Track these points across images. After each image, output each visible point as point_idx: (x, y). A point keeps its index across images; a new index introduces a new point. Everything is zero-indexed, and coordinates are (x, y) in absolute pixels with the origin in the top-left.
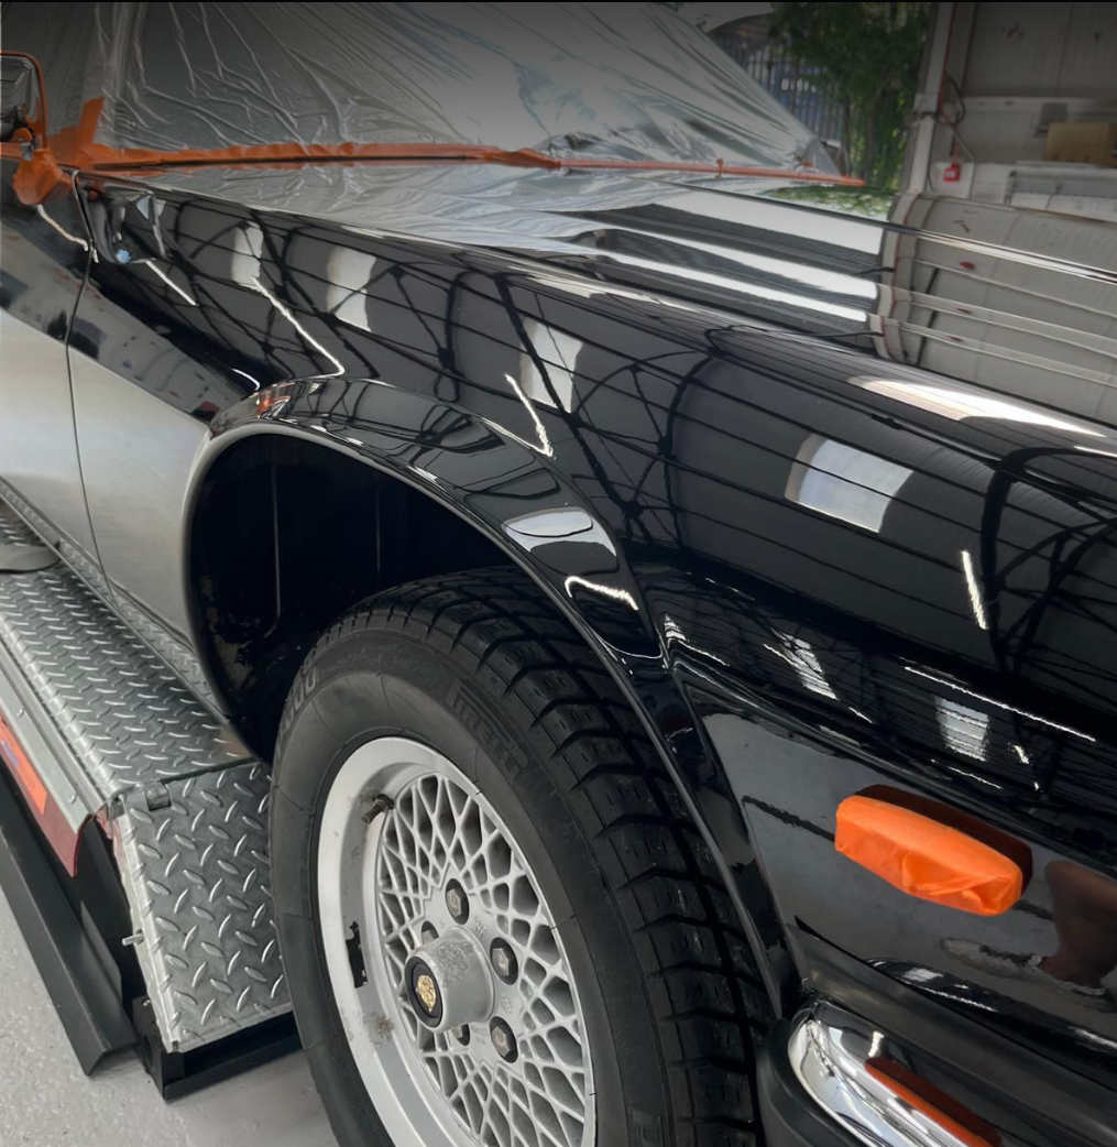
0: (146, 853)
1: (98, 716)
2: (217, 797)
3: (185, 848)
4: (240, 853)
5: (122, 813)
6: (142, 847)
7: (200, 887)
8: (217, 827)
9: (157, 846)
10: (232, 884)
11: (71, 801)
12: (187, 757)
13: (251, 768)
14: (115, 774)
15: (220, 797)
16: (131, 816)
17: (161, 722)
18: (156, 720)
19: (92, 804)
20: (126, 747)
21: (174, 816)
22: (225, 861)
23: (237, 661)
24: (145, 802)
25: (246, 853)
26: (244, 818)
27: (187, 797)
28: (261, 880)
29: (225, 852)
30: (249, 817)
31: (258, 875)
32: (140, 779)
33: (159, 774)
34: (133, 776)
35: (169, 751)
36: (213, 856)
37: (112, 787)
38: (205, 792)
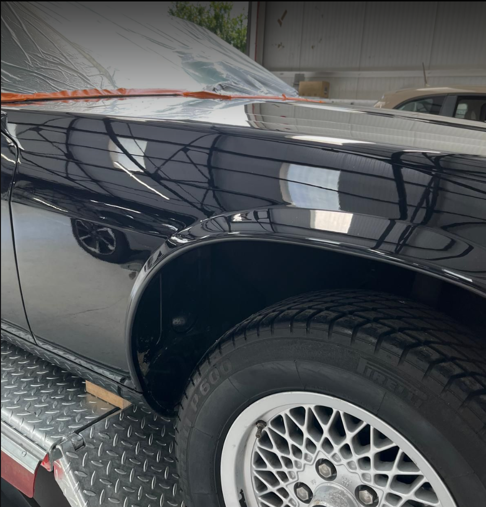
0: (79, 475)
1: (15, 403)
2: (107, 434)
3: (97, 467)
4: (125, 462)
5: (61, 456)
6: (76, 472)
7: (109, 486)
8: (111, 451)
9: (84, 470)
10: (123, 480)
11: (24, 455)
12: (81, 415)
13: (120, 414)
14: (47, 434)
15: (108, 433)
16: (67, 457)
17: (53, 399)
18: (50, 398)
19: (38, 455)
20: (43, 417)
21: (88, 450)
22: (118, 468)
23: (144, 362)
24: (72, 446)
25: (127, 461)
26: (122, 442)
27: (93, 438)
28: (137, 473)
29: (117, 463)
30: (124, 441)
31: (135, 471)
32: (63, 433)
33: (71, 428)
34: (57, 433)
35: (69, 413)
36: (112, 467)
37: (49, 443)
38: (100, 432)
